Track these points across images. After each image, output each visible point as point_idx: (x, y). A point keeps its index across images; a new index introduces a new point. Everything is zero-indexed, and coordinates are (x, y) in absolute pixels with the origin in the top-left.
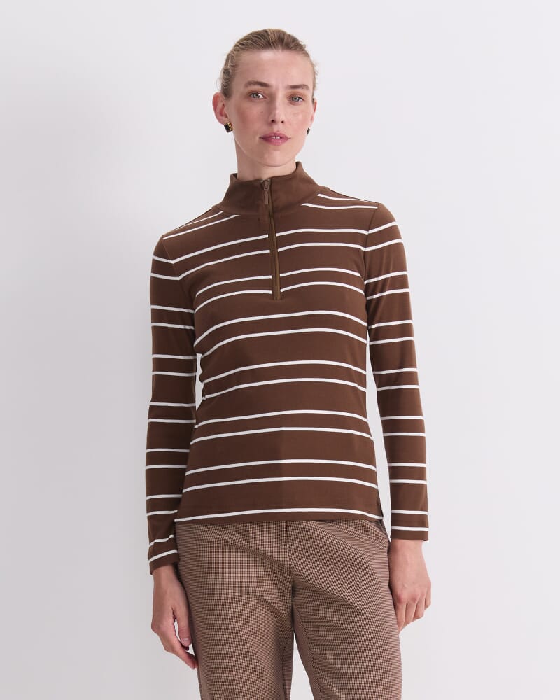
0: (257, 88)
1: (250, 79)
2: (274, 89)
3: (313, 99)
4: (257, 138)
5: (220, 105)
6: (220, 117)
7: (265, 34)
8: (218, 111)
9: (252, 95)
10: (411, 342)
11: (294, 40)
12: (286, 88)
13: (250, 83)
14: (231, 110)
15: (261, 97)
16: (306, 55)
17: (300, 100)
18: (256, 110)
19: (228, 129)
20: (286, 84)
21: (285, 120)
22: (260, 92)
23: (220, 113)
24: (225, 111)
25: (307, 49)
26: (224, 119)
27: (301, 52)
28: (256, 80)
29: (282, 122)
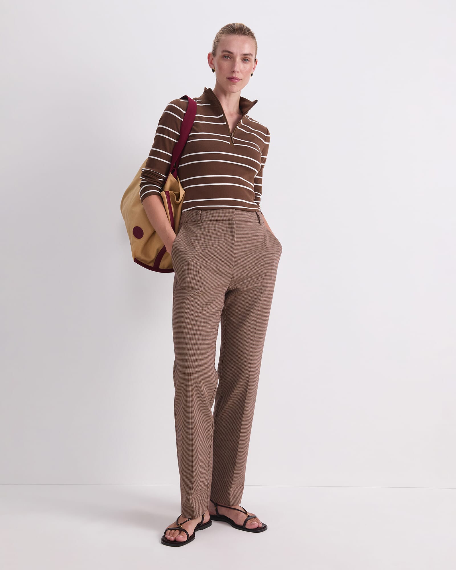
0: (227, 53)
1: (224, 49)
2: (235, 55)
3: (256, 59)
4: (225, 78)
5: (211, 59)
6: (210, 64)
7: (233, 26)
8: (210, 61)
9: (224, 57)
10: (261, 187)
11: (249, 30)
12: (241, 55)
13: (224, 51)
14: (215, 62)
15: (229, 58)
16: (254, 38)
17: (248, 61)
18: (226, 64)
19: (213, 71)
20: (241, 53)
21: (239, 71)
22: (229, 56)
23: (211, 63)
24: (213, 62)
25: (255, 35)
26: (212, 65)
27: (251, 36)
28: (227, 50)
29: (238, 72)
